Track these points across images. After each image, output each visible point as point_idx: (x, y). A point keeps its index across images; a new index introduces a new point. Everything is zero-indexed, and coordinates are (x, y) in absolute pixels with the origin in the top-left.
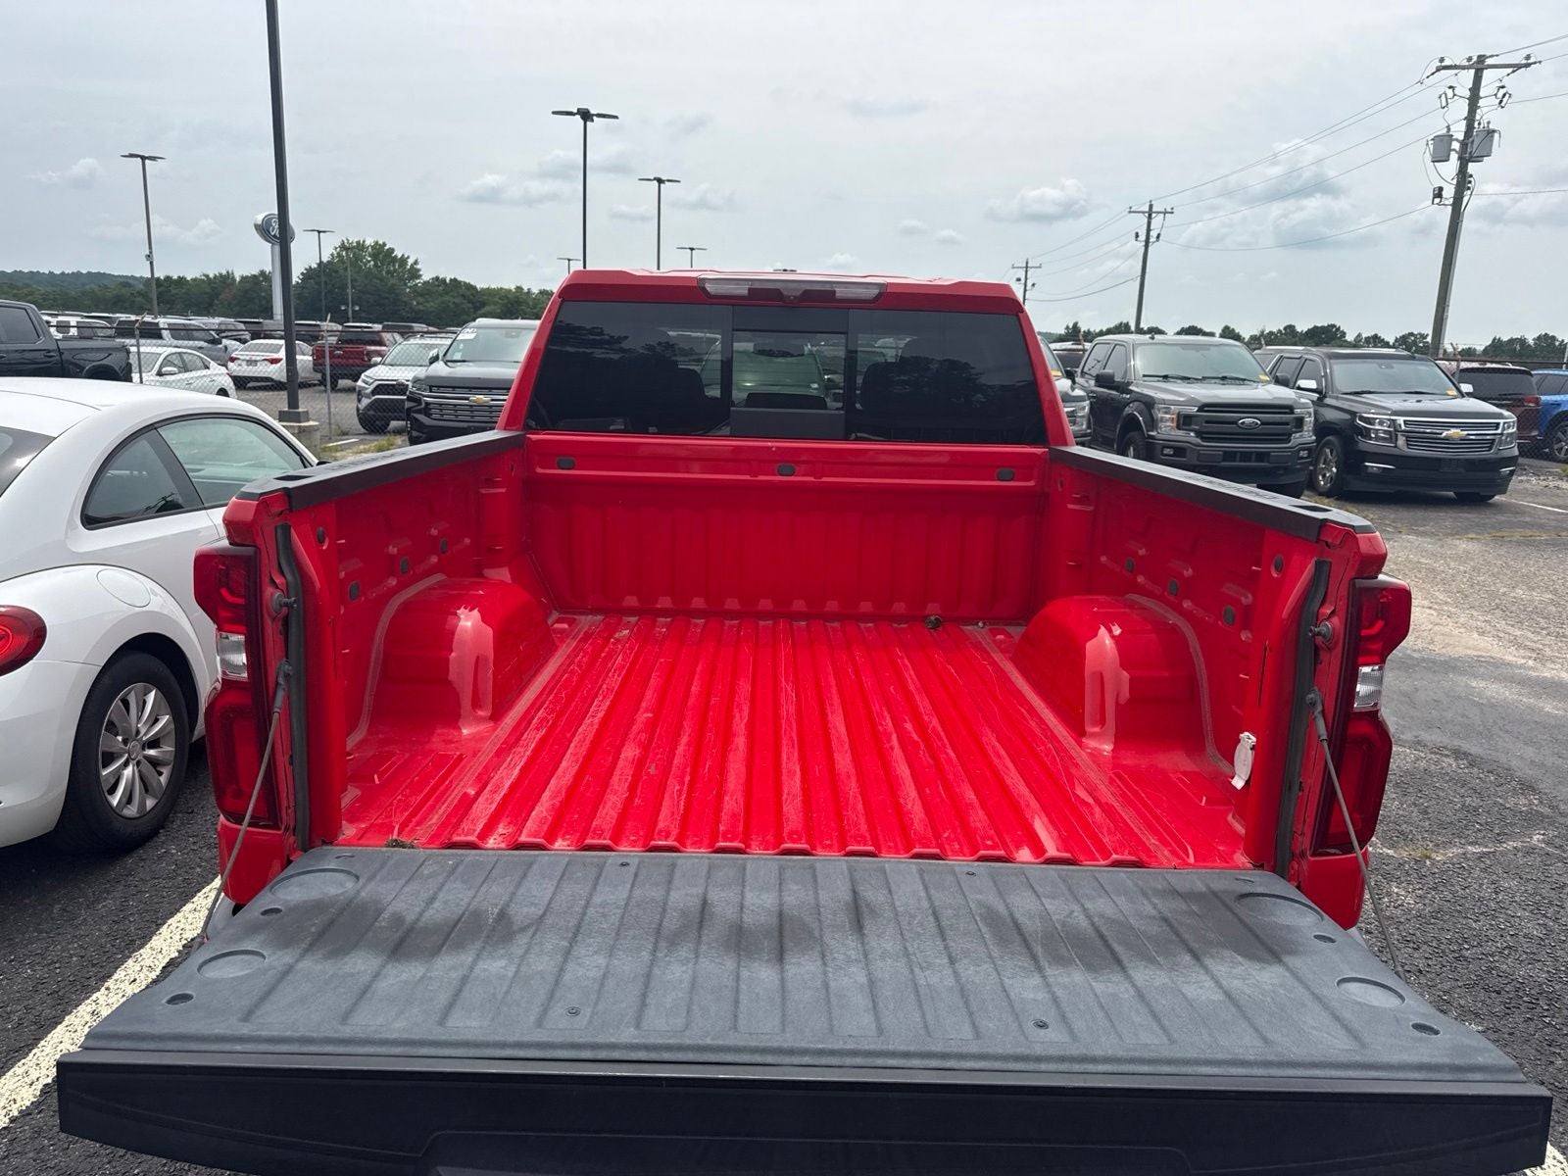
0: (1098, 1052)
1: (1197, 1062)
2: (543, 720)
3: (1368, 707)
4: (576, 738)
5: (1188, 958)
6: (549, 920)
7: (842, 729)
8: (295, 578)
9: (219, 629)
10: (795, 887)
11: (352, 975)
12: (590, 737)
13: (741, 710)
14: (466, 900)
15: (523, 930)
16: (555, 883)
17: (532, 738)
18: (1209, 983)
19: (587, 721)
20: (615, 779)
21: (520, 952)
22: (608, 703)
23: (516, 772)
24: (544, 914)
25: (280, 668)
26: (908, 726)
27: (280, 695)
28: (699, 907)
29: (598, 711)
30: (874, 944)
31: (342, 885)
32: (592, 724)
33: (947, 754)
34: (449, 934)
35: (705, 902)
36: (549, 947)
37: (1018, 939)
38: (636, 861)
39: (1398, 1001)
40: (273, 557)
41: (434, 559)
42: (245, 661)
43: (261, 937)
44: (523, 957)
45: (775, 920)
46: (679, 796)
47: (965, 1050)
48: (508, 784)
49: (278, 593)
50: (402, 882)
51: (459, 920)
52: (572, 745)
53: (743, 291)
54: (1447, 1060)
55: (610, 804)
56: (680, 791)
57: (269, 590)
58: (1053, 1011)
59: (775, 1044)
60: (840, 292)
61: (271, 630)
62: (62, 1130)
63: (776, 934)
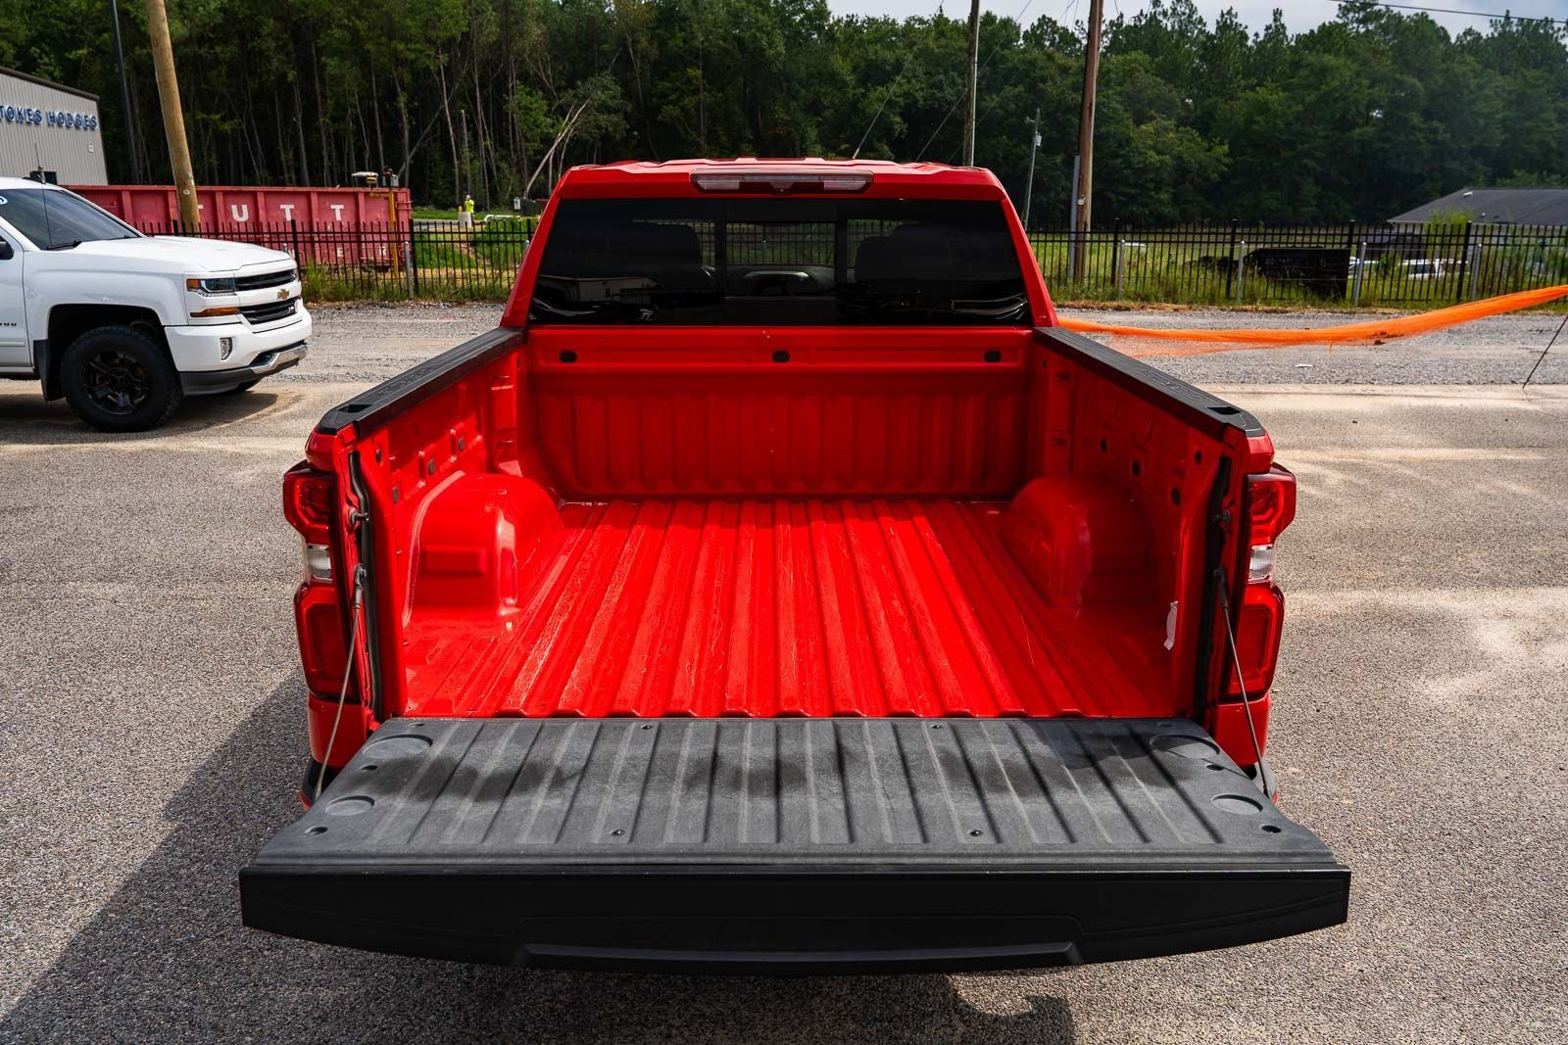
0: (1016, 850)
1: (1091, 855)
2: (564, 607)
3: (1261, 578)
4: (595, 623)
5: (1100, 785)
6: (592, 769)
7: (835, 608)
8: (364, 496)
9: (307, 542)
10: (789, 742)
11: (445, 812)
12: (607, 622)
13: (743, 593)
14: (522, 757)
15: (573, 776)
16: (592, 742)
17: (556, 624)
18: (1112, 801)
19: (604, 606)
20: (633, 657)
21: (571, 793)
22: (621, 589)
23: (546, 653)
24: (586, 766)
25: (357, 570)
26: (896, 603)
27: (359, 594)
28: (710, 760)
29: (613, 594)
30: (851, 781)
31: (419, 747)
32: (608, 608)
33: (928, 628)
34: (515, 780)
35: (715, 755)
36: (594, 788)
37: (966, 774)
38: (656, 724)
39: (1257, 811)
40: (348, 479)
41: (453, 459)
42: (329, 567)
43: (367, 786)
44: (574, 796)
45: (772, 767)
46: (690, 671)
47: (914, 851)
48: (541, 663)
49: (353, 510)
50: (467, 744)
51: (520, 769)
52: (593, 628)
53: (735, 184)
54: (1278, 850)
55: (630, 679)
56: (691, 666)
57: (346, 507)
58: (986, 825)
59: (773, 851)
60: (828, 184)
61: (348, 538)
62: (245, 924)
63: (773, 776)
